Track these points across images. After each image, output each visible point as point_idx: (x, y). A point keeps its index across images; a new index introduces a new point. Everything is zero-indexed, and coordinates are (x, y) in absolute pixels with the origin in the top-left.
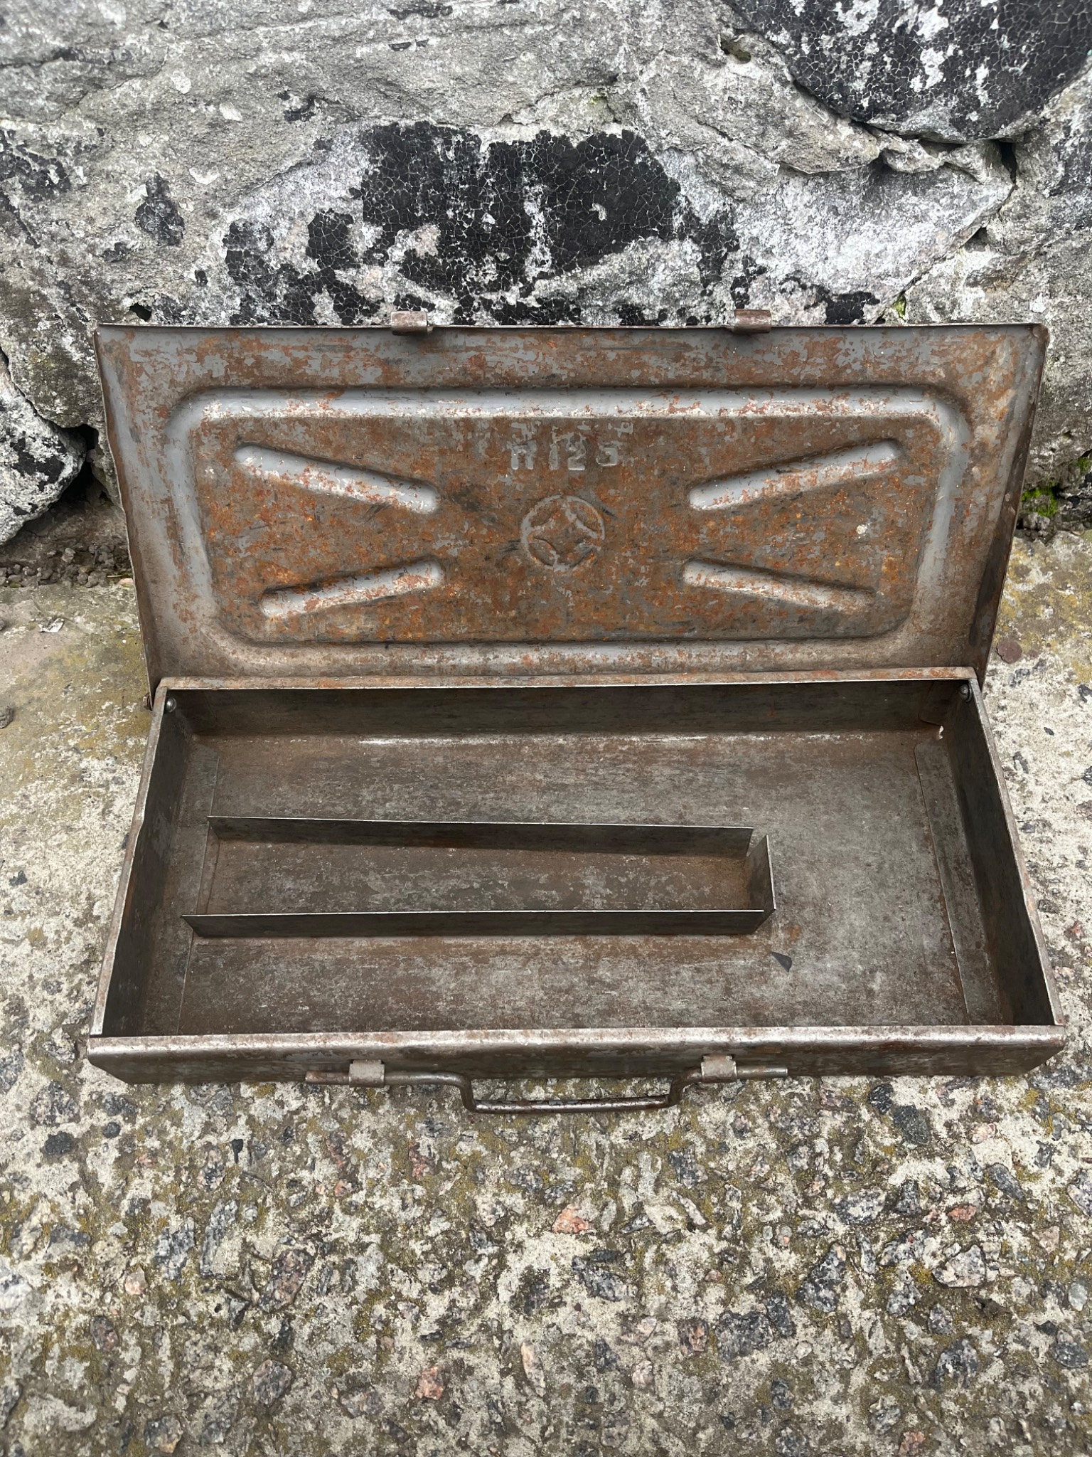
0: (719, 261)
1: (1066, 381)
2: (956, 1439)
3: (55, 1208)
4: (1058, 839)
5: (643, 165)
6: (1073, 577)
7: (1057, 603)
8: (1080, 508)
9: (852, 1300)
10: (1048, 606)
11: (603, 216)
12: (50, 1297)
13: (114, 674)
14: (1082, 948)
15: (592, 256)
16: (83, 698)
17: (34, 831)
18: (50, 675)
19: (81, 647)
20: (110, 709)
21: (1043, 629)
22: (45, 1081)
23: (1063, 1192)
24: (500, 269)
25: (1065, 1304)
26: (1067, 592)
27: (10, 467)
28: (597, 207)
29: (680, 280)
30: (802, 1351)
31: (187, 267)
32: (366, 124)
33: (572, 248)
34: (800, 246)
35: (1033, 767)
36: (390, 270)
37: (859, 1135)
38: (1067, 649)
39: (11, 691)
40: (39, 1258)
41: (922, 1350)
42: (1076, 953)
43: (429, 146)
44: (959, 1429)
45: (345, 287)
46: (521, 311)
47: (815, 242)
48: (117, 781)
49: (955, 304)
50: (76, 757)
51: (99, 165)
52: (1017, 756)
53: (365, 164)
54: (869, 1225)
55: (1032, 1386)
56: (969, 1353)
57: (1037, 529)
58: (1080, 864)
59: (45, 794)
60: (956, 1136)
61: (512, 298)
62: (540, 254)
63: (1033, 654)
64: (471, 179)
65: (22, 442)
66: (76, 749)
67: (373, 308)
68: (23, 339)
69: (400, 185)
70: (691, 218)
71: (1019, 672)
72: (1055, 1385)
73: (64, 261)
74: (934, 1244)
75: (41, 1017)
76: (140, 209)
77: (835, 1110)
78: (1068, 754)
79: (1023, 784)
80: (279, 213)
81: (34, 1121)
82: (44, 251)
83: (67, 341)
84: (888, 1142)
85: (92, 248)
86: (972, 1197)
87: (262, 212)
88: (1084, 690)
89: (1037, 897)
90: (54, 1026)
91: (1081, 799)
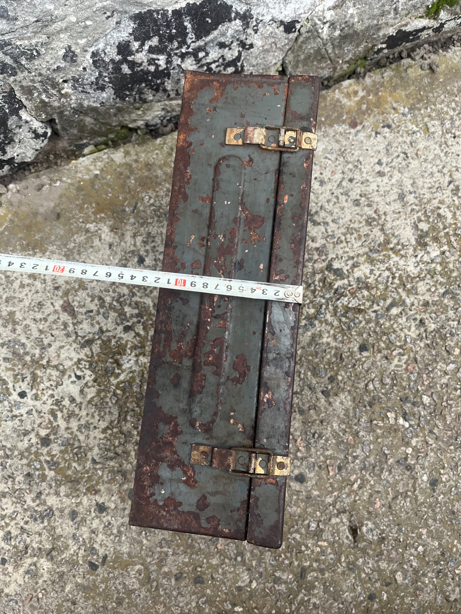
0: (248, 23)
1: (363, 28)
2: (356, 340)
3: (132, 342)
4: (371, 184)
5: (221, 4)
6: (372, 91)
7: (368, 102)
8: (373, 61)
9: (328, 317)
10: (364, 104)
11: (210, 21)
12: (139, 361)
13: (83, 195)
14: (379, 215)
15: (207, 33)
16: (77, 205)
17: (82, 250)
18: (64, 199)
19: (69, 188)
20: (87, 208)
21: (364, 113)
22: (116, 315)
23: (377, 280)
24: (179, 43)
25: (378, 305)
26: (371, 97)
27: (32, 138)
28: (208, 19)
29: (237, 31)
30: (318, 329)
31: (79, 67)
32: (131, 14)
33: (201, 32)
34: (272, 11)
35: (363, 163)
36: (144, 53)
37: (325, 278)
38: (371, 119)
39: (54, 207)
40: (133, 354)
41: (346, 323)
42: (377, 217)
43: (152, 15)
44: (356, 337)
45: (131, 61)
46: (187, 53)
47: (277, 9)
48: (100, 229)
49: (324, 18)
50: (84, 225)
51: (49, 46)
52: (358, 160)
53: (132, 25)
54: (331, 298)
55: (372, 325)
56: (357, 321)
57: (360, 73)
58: (377, 191)
59: (80, 238)
60: (349, 273)
61: (183, 50)
62: (191, 37)
63: (361, 123)
64: (167, 21)
65: (35, 130)
66: (83, 222)
67: (141, 64)
68: (30, 100)
69: (144, 28)
70: (237, 13)
71: (357, 131)
72: (377, 323)
73: (40, 75)
74: (346, 299)
75: (108, 299)
76: (64, 56)
77: (319, 273)
78: (373, 156)
79: (360, 169)
80: (107, 44)
81: (118, 324)
82: (33, 74)
83: (44, 97)
84: (333, 278)
85: (49, 69)
86: (354, 286)
87: (101, 46)
88: (377, 133)
89: (366, 203)
90: (113, 300)
91: (377, 170)
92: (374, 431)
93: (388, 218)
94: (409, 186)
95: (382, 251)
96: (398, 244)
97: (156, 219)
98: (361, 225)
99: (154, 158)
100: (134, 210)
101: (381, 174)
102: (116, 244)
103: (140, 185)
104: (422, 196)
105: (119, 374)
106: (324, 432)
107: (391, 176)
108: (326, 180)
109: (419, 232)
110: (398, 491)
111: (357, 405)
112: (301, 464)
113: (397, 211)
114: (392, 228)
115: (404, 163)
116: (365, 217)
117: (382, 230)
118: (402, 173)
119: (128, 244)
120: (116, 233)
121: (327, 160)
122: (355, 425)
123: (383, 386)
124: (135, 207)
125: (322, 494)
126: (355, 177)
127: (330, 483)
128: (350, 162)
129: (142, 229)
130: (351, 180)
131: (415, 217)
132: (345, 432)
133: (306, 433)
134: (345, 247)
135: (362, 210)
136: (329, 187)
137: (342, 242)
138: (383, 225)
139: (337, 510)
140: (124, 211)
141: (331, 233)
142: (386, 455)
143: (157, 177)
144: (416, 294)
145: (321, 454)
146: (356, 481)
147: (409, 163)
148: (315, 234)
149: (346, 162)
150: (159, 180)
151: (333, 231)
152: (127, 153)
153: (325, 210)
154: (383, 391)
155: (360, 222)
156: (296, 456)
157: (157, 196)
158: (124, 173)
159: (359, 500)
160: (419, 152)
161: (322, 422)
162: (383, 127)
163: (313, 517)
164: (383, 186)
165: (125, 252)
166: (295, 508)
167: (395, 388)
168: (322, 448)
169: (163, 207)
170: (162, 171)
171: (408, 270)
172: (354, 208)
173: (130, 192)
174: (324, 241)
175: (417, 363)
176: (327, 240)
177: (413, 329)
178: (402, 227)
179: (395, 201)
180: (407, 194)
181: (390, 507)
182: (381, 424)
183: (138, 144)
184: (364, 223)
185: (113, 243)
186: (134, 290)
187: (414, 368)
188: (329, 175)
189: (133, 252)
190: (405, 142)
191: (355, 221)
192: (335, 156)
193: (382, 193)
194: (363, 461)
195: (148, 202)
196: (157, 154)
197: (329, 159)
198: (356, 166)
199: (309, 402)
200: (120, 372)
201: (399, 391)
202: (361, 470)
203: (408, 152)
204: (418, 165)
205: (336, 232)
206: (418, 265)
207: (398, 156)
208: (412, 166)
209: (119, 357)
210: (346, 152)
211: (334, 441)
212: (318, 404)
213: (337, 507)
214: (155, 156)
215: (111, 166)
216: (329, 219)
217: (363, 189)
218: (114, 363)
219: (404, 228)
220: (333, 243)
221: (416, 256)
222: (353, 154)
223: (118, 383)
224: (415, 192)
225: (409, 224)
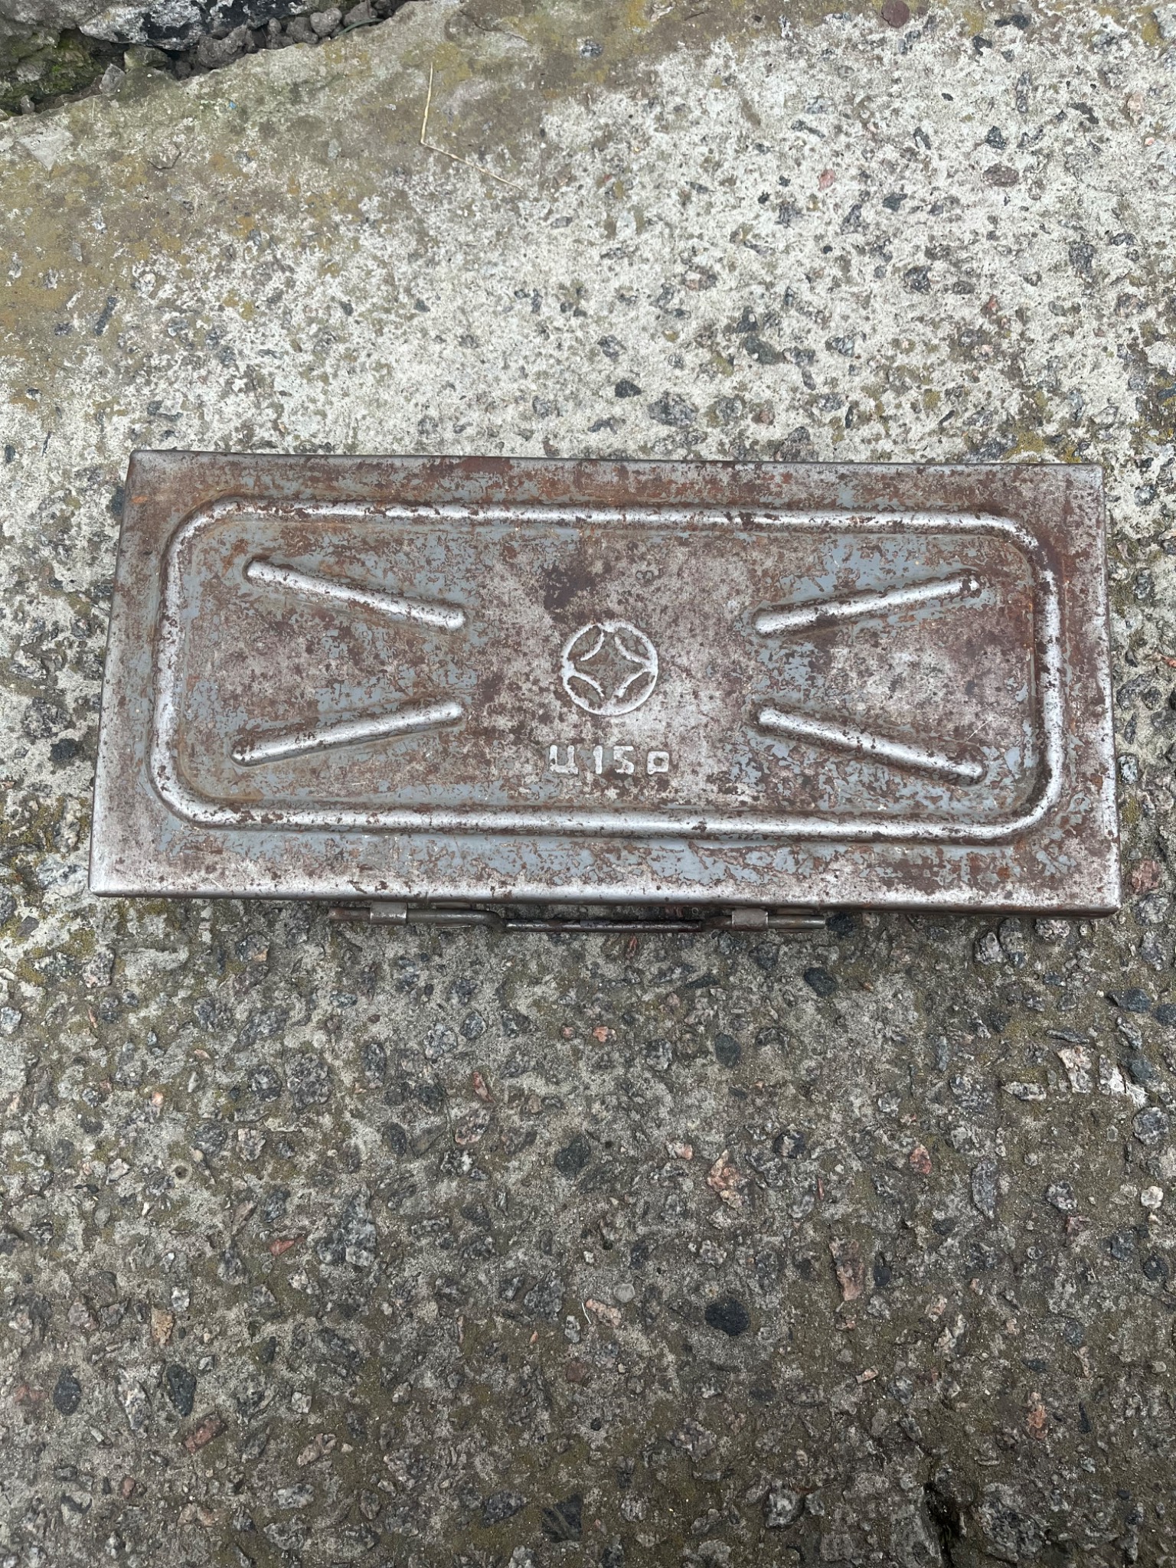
4: (967, 214)
14: (998, 322)
22: (26, 701)
35: (935, 141)
42: (992, 329)
52: (918, 131)
58: (991, 236)
63: (922, 12)
71: (909, 36)
78: (969, 118)
79: (926, 163)
81: (33, 739)
88: (979, 42)
89: (952, 280)
90: (14, 650)
91: (986, 165)
92: (1012, 1123)
93: (1035, 331)
94: (1105, 217)
95: (1016, 449)
96: (1075, 421)
97: (182, 353)
98: (933, 359)
99: (177, 146)
100: (101, 324)
101: (1001, 177)
102: (30, 444)
103: (124, 237)
104: (1154, 250)
105: (33, 923)
106: (820, 1128)
107: (1039, 184)
108: (802, 202)
109: (1151, 378)
110: (1115, 1359)
111: (942, 1023)
112: (732, 1257)
113: (1067, 305)
114: (1049, 367)
115: (1082, 141)
116: (946, 329)
117: (1013, 372)
118: (1077, 173)
119: (77, 444)
120: (32, 406)
121: (804, 134)
122: (937, 1099)
123: (1040, 950)
124: (106, 315)
125: (814, 1379)
126: (908, 190)
127: (848, 1330)
128: (889, 140)
129: (131, 389)
130: (893, 202)
131: (1135, 323)
132: (895, 1124)
133: (746, 1137)
134: (878, 438)
135: (936, 305)
136: (812, 225)
137: (865, 419)
138: (1015, 357)
139: (878, 1441)
140: (67, 328)
141: (826, 390)
142: (1063, 1216)
143: (187, 208)
144: (1152, 601)
145: (808, 1217)
146: (947, 1321)
147: (1101, 140)
148: (767, 394)
149: (874, 137)
150: (194, 219)
151: (833, 383)
152: (81, 131)
153: (800, 310)
154: (1039, 966)
155: (932, 349)
156: (711, 1225)
157: (185, 274)
158: (69, 199)
159: (964, 1396)
160: (1132, 104)
161: (806, 1089)
162: (1001, 23)
163: (782, 1473)
164: (1013, 220)
165: (66, 474)
166: (709, 1437)
167: (1084, 953)
168: (809, 1191)
169: (206, 312)
170: (206, 187)
171: (1118, 514)
172: (906, 299)
173: (86, 261)
174: (800, 419)
175: (1165, 858)
176: (811, 415)
177: (1144, 731)
178: (1089, 362)
179: (1056, 268)
180: (1102, 245)
181: (1085, 1426)
182: (1037, 1093)
183: (123, 99)
184: (945, 350)
185: (21, 443)
186: (95, 611)
187: (1155, 877)
188: (812, 185)
189: (93, 472)
190: (1080, 72)
191: (912, 344)
192: (832, 118)
193: (1010, 242)
194: (973, 1242)
195: (152, 295)
196: (189, 129)
197: (812, 131)
198: (912, 153)
199: (755, 1013)
200: (35, 914)
201: (1105, 968)
202: (968, 1275)
203: (1095, 101)
204: (1134, 148)
205: (843, 385)
206: (1154, 495)
207: (1061, 117)
208: (1110, 151)
209: (31, 858)
210: (873, 106)
211: (856, 1165)
212: (791, 1022)
213: (877, 1429)
214: (181, 138)
215: (23, 175)
216: (816, 340)
217: (937, 231)
218: (12, 882)
219: (1096, 366)
220: (834, 422)
221: (1145, 464)
222: (896, 112)
223: (28, 958)
224: (1129, 238)
225: (1113, 349)
